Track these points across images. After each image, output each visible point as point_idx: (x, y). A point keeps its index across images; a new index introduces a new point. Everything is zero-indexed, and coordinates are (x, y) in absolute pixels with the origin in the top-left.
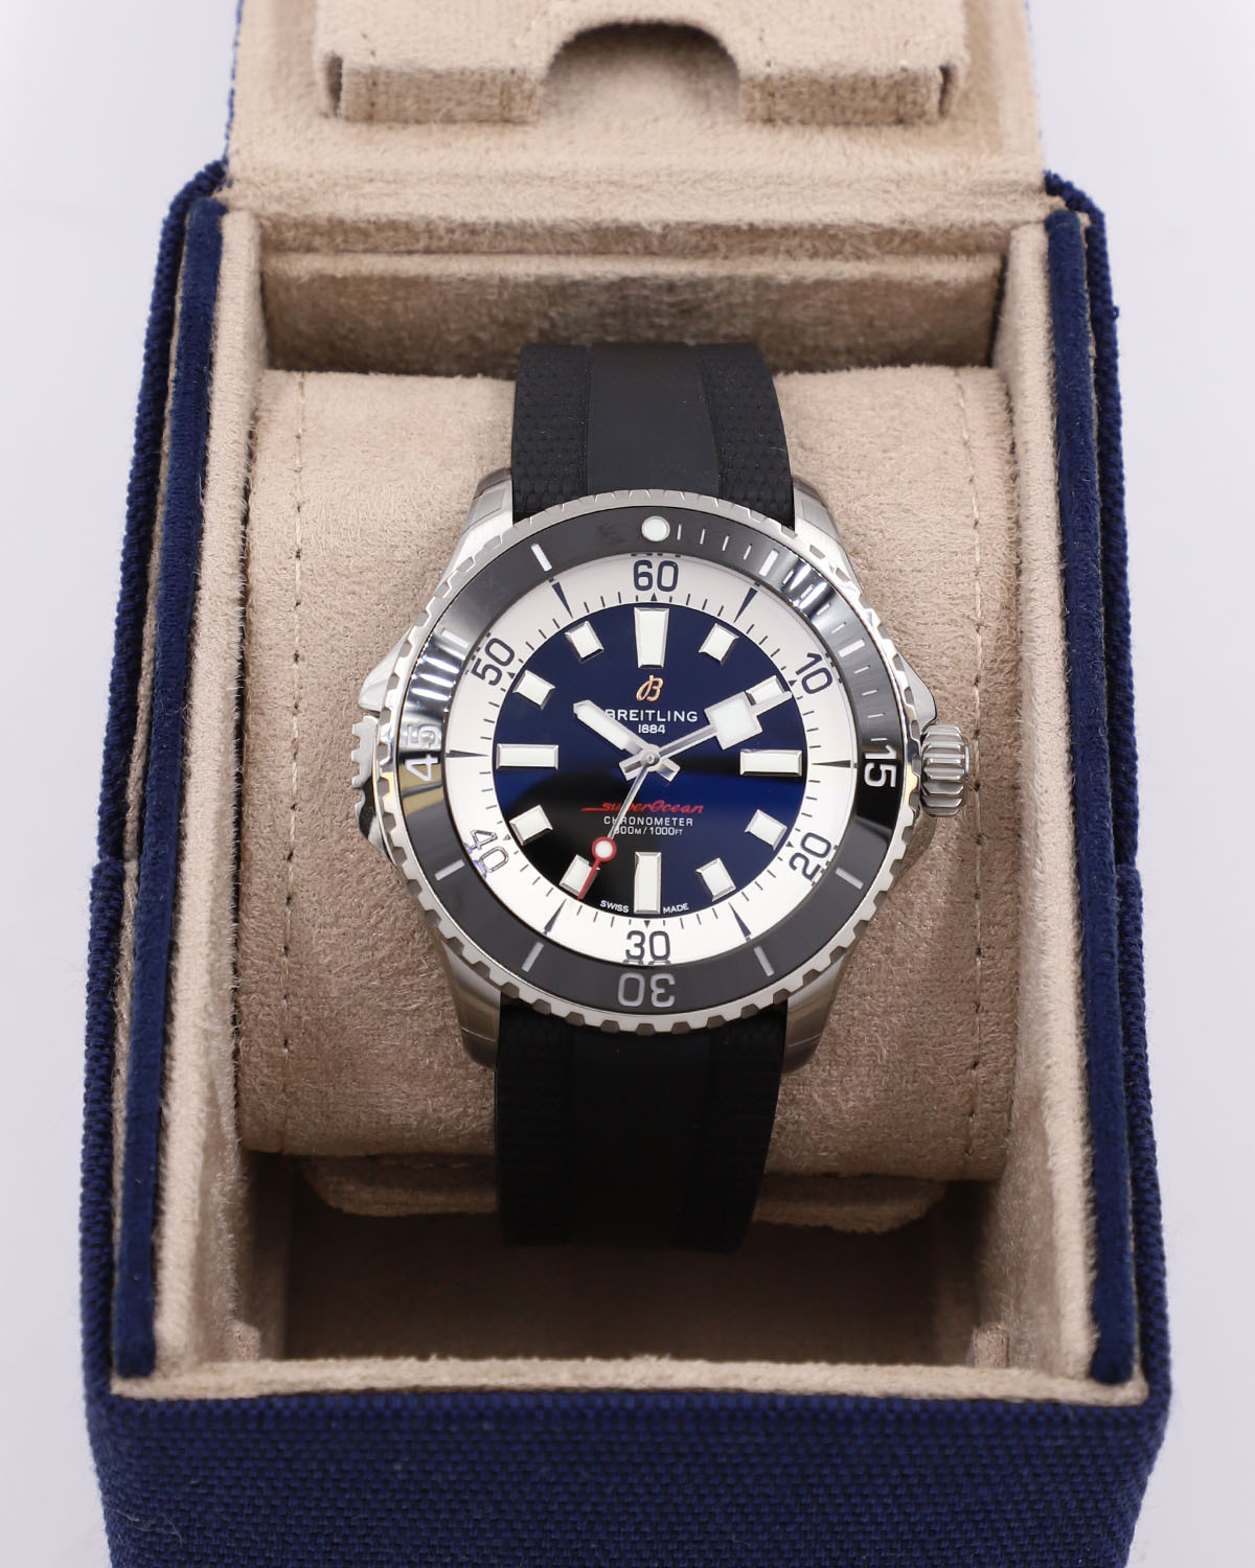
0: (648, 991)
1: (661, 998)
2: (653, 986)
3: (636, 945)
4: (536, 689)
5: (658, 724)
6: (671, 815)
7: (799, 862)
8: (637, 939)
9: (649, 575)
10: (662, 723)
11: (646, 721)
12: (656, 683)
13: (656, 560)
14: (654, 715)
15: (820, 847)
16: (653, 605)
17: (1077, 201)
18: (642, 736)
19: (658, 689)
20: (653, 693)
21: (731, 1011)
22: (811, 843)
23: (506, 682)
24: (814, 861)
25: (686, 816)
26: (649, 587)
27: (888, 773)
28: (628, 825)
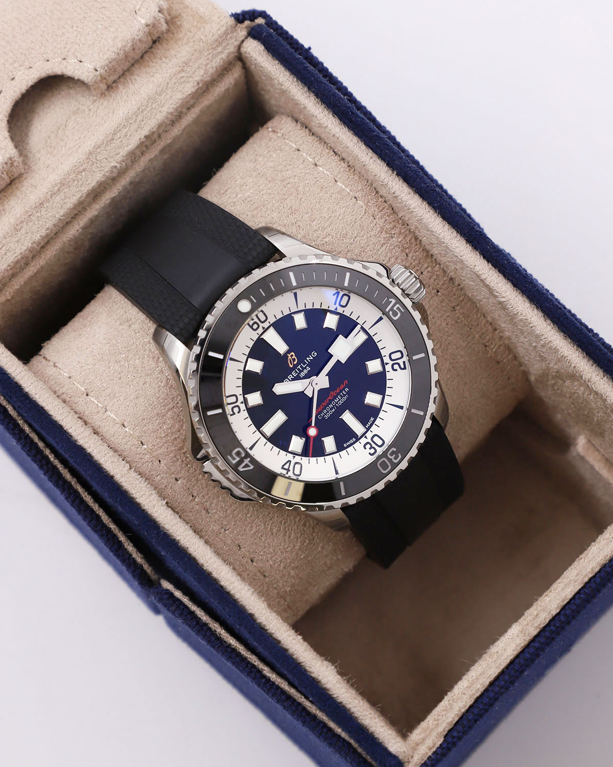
0: (390, 460)
1: (396, 458)
2: (390, 457)
3: (370, 449)
4: (255, 399)
5: (305, 368)
6: (339, 394)
7: (396, 367)
8: (368, 446)
9: (255, 323)
10: (306, 367)
11: (301, 371)
12: (292, 356)
13: (253, 316)
14: (301, 367)
15: (398, 355)
16: (265, 330)
17: (251, 15)
18: (304, 378)
19: (294, 357)
20: (294, 360)
21: (421, 438)
22: (394, 356)
23: (243, 407)
24: (401, 362)
25: (344, 389)
26: (259, 326)
27: (398, 308)
28: (328, 412)
